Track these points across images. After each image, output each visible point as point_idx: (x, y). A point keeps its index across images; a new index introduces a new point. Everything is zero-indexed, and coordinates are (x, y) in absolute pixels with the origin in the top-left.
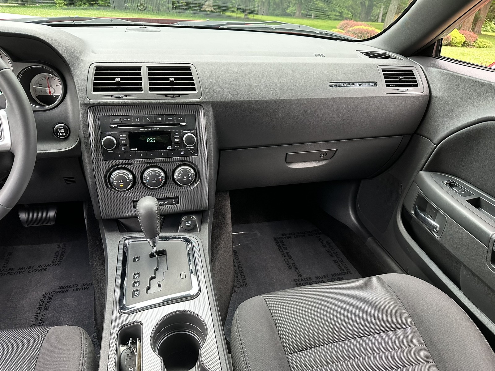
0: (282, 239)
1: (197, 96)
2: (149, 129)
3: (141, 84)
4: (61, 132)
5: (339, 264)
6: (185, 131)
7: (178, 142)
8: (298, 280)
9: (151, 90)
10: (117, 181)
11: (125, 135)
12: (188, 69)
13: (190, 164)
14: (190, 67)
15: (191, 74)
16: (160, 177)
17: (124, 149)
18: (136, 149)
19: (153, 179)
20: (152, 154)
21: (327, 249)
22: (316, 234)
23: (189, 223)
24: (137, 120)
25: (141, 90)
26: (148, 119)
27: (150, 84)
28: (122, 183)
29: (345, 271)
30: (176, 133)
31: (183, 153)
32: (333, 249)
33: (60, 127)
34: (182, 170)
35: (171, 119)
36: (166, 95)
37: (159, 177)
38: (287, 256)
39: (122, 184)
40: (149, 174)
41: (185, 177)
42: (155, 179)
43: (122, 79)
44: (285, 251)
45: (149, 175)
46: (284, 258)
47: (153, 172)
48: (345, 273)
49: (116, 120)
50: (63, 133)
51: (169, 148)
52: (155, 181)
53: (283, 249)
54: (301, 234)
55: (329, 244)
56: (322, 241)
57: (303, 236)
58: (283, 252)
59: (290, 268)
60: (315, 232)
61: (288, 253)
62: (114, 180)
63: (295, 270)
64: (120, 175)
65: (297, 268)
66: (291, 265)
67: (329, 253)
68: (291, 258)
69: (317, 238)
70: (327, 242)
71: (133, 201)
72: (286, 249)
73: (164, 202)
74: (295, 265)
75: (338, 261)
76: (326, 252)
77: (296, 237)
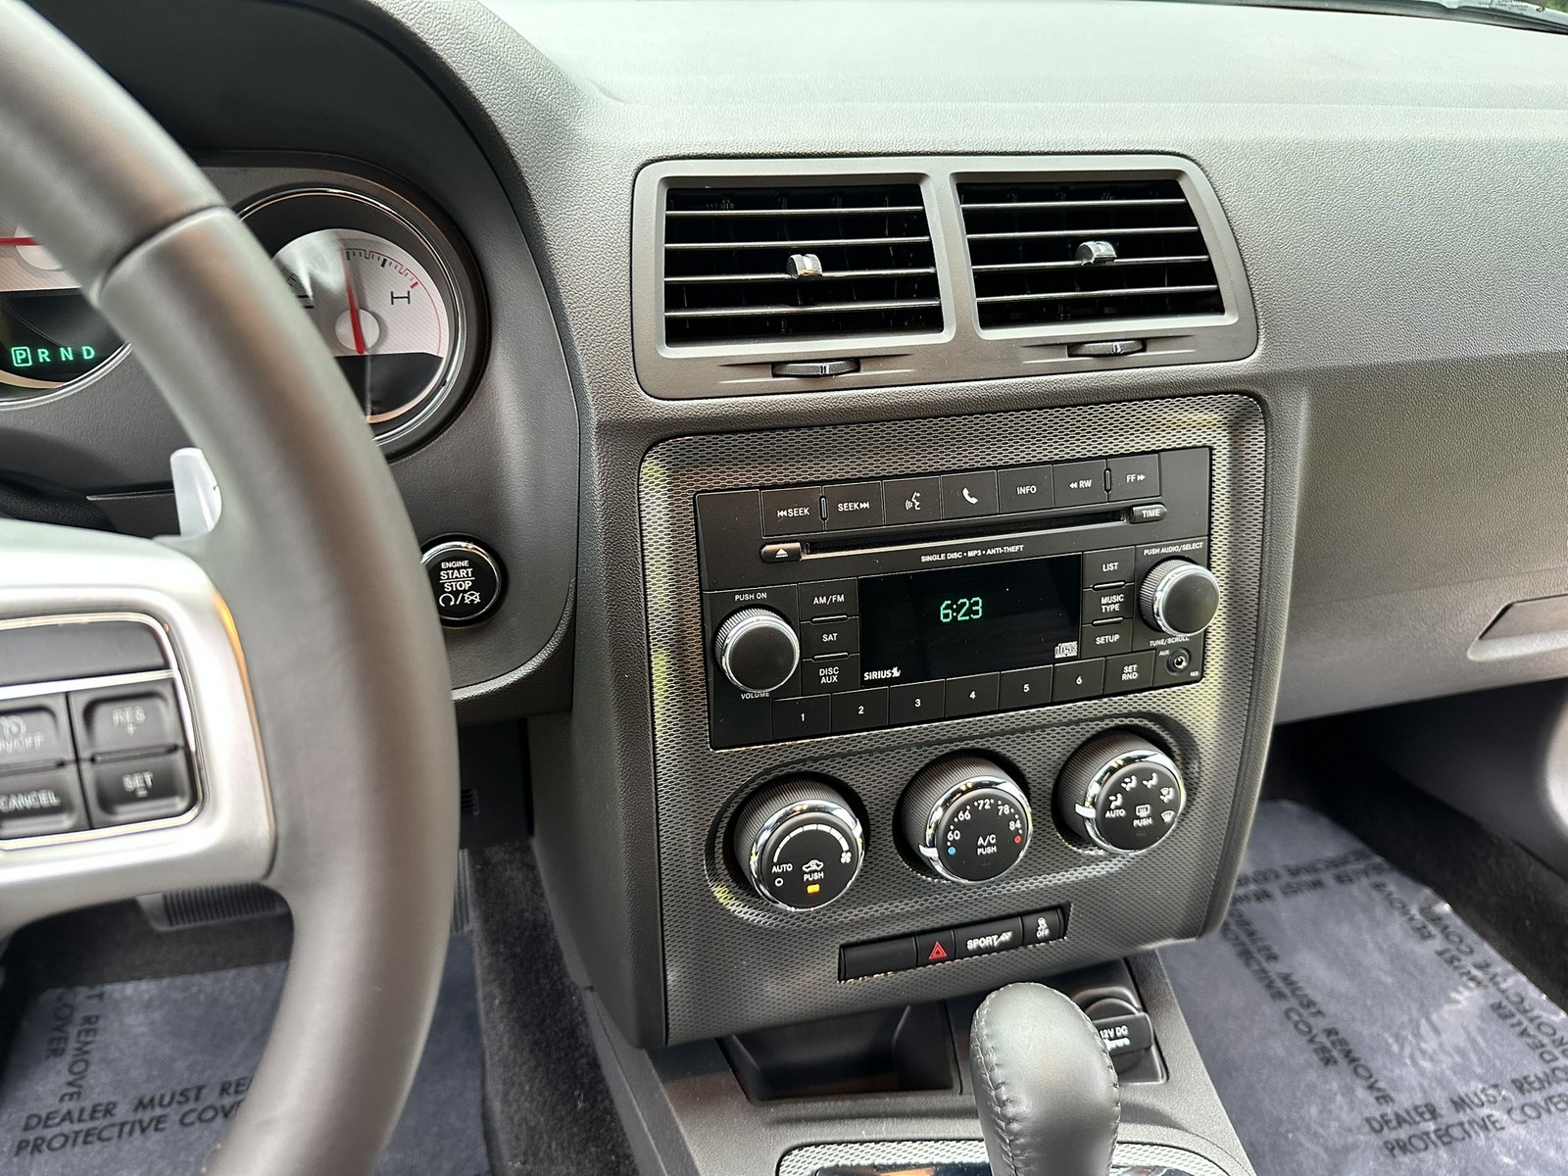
1: (1237, 344)
2: (971, 554)
3: (929, 286)
4: (456, 586)
5: (1519, 1024)
6: (1155, 551)
7: (1114, 614)
8: (1385, 1120)
9: (990, 317)
10: (789, 867)
11: (841, 599)
12: (1168, 183)
13: (1155, 728)
14: (1179, 173)
15: (1185, 214)
16: (1018, 825)
17: (829, 675)
18: (896, 673)
19: (981, 841)
20: (973, 695)
21: (1436, 944)
22: (1366, 873)
23: (1116, 1038)
24: (908, 505)
25: (932, 320)
26: (966, 492)
27: (984, 284)
28: (816, 876)
30: (1111, 567)
31: (1130, 673)
32: (1463, 947)
33: (449, 560)
34: (1129, 775)
35: (1088, 484)
36: (1073, 348)
37: (1012, 826)
38: (1288, 994)
39: (814, 882)
40: (962, 808)
41: (1143, 814)
42: (992, 839)
43: (829, 257)
44: (1275, 969)
45: (962, 816)
46: (1284, 1005)
47: (984, 797)
49: (792, 513)
50: (465, 591)
51: (1067, 649)
52: (989, 850)
53: (1257, 956)
54: (1306, 878)
55: (1437, 920)
56: (1404, 909)
57: (1317, 884)
58: (1264, 971)
59: (1328, 1061)
60: (1358, 860)
61: (1286, 978)
62: (775, 860)
63: (1352, 1067)
64: (807, 828)
65: (1355, 1055)
66: (1323, 1039)
67: (1456, 968)
68: (1310, 1004)
69: (1375, 894)
70: (1426, 911)
71: (844, 947)
72: (1273, 957)
73: (995, 937)
74: (1343, 1042)
75: (1512, 1008)
76: (1445, 965)
77: (1290, 891)
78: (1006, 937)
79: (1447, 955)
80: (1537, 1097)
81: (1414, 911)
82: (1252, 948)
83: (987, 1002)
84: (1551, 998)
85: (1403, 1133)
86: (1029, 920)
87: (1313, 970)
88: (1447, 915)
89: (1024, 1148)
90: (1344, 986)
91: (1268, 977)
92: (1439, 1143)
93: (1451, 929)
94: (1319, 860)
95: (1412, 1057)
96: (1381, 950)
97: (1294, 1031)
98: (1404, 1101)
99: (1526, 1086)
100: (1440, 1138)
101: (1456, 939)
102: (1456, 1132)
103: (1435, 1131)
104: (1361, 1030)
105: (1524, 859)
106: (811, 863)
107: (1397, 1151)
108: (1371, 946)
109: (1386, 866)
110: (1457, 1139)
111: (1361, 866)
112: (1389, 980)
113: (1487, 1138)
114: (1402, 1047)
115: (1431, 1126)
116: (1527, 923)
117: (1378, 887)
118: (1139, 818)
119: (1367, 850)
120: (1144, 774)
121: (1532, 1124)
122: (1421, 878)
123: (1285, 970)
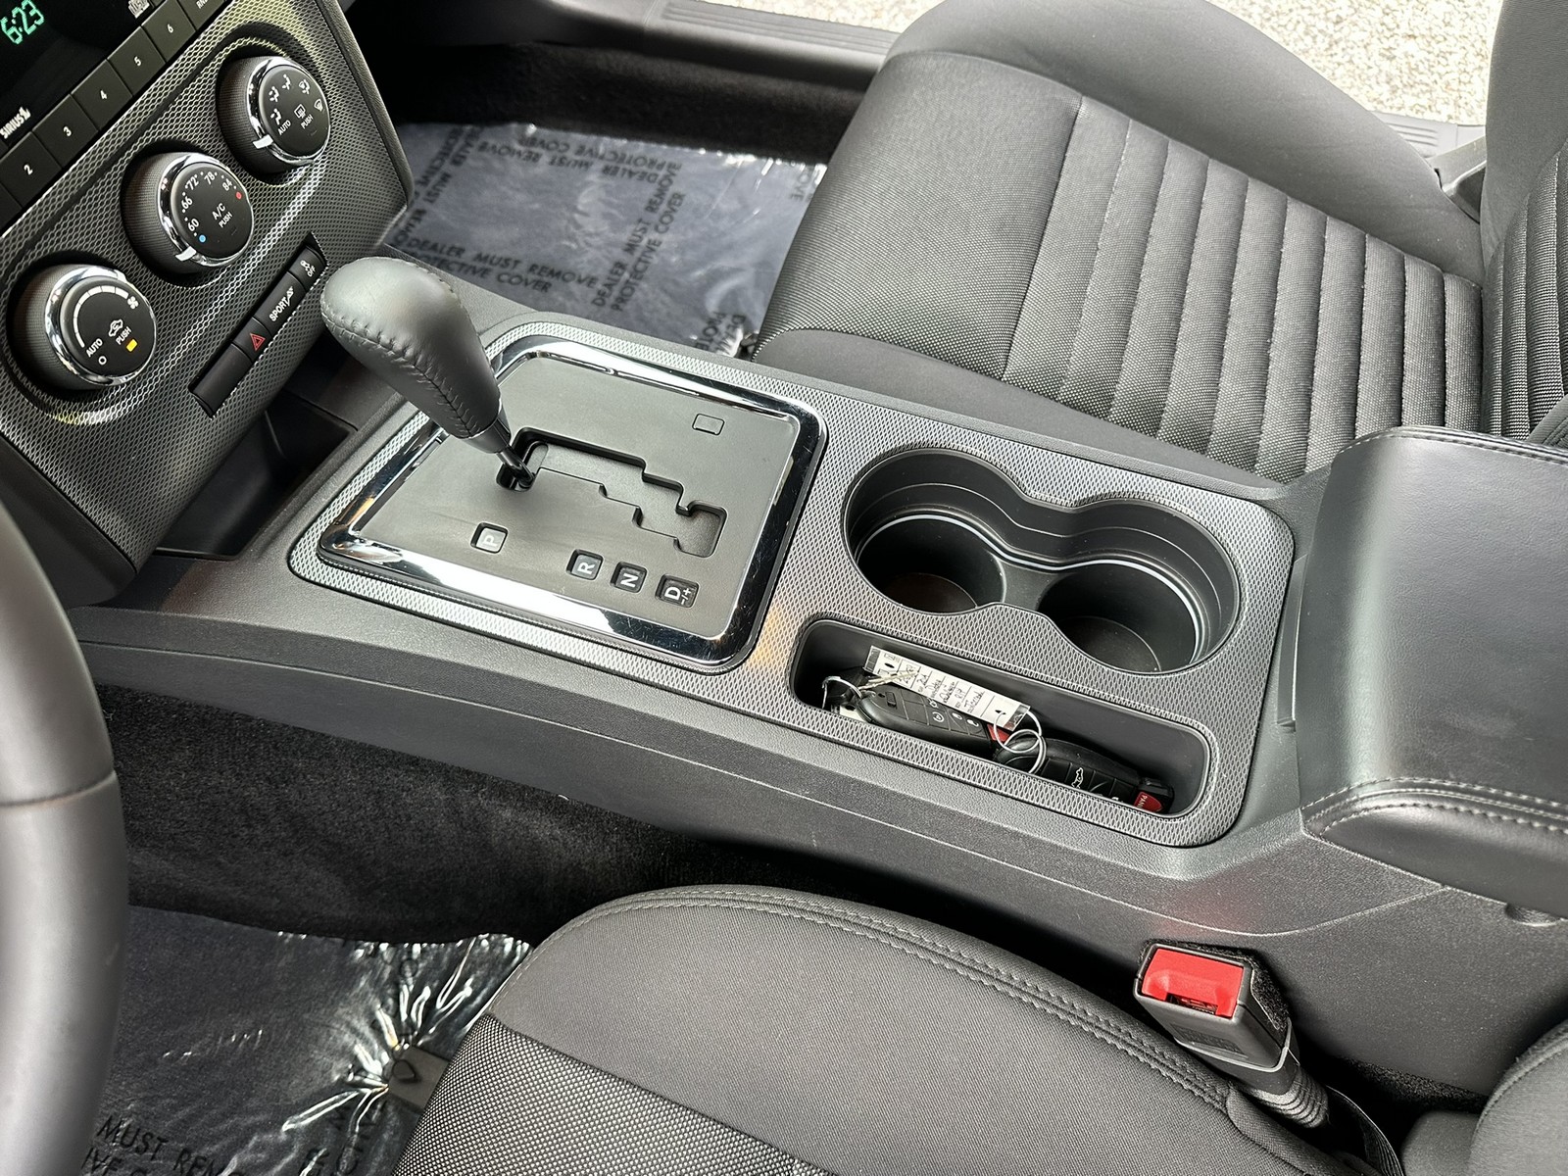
0: (407, 236)
5: (625, 170)
8: (601, 294)
10: (98, 343)
16: (229, 184)
18: (25, 114)
19: (215, 215)
20: (104, 96)
21: (545, 158)
22: (468, 144)
28: (126, 333)
29: (662, 173)
32: (562, 147)
34: (268, 89)
37: (225, 188)
38: (487, 265)
39: (128, 341)
40: (180, 199)
41: (302, 114)
42: (220, 208)
44: (468, 257)
45: (185, 205)
46: (492, 277)
47: (186, 178)
48: (668, 178)
51: (139, 4)
52: (227, 218)
53: (450, 259)
54: (435, 179)
55: (533, 141)
56: (510, 151)
57: (445, 178)
58: (463, 265)
59: (545, 287)
60: (457, 140)
61: (479, 257)
62: (83, 345)
63: (560, 280)
64: (82, 300)
65: (556, 271)
66: (532, 277)
67: (568, 165)
68: (507, 260)
69: (486, 155)
70: (523, 141)
71: (192, 388)
72: (460, 251)
73: (284, 298)
74: (544, 268)
75: (613, 164)
76: (559, 168)
77: (432, 196)
78: (290, 293)
79: (557, 160)
80: (664, 207)
81: (517, 147)
82: (444, 256)
83: (323, 302)
84: (630, 138)
85: (616, 292)
86: (294, 269)
87: (491, 238)
88: (536, 133)
89: (425, 364)
90: (516, 232)
91: (471, 267)
92: (638, 282)
93: (546, 142)
94: (433, 161)
95: (587, 243)
96: (518, 190)
97: (513, 287)
98: (602, 273)
99: (655, 207)
100: (635, 277)
101: (553, 145)
102: (640, 266)
103: (631, 276)
104: (547, 252)
105: (551, 50)
106: (112, 328)
107: (621, 305)
108: (510, 193)
109: (477, 129)
110: (641, 272)
111: (461, 142)
112: (537, 206)
113: (657, 255)
114: (576, 241)
115: (626, 275)
116: (584, 98)
117: (483, 147)
118: (303, 120)
119: (456, 127)
120: (277, 81)
121: (672, 226)
122: (501, 119)
123: (475, 253)
